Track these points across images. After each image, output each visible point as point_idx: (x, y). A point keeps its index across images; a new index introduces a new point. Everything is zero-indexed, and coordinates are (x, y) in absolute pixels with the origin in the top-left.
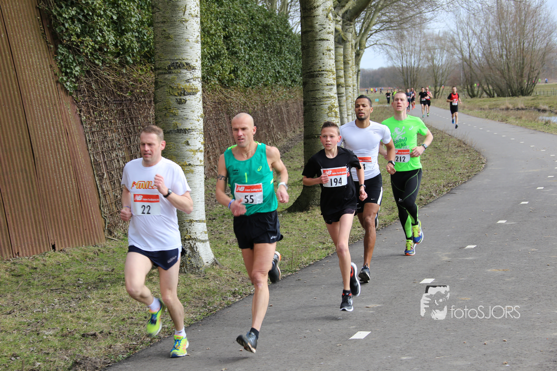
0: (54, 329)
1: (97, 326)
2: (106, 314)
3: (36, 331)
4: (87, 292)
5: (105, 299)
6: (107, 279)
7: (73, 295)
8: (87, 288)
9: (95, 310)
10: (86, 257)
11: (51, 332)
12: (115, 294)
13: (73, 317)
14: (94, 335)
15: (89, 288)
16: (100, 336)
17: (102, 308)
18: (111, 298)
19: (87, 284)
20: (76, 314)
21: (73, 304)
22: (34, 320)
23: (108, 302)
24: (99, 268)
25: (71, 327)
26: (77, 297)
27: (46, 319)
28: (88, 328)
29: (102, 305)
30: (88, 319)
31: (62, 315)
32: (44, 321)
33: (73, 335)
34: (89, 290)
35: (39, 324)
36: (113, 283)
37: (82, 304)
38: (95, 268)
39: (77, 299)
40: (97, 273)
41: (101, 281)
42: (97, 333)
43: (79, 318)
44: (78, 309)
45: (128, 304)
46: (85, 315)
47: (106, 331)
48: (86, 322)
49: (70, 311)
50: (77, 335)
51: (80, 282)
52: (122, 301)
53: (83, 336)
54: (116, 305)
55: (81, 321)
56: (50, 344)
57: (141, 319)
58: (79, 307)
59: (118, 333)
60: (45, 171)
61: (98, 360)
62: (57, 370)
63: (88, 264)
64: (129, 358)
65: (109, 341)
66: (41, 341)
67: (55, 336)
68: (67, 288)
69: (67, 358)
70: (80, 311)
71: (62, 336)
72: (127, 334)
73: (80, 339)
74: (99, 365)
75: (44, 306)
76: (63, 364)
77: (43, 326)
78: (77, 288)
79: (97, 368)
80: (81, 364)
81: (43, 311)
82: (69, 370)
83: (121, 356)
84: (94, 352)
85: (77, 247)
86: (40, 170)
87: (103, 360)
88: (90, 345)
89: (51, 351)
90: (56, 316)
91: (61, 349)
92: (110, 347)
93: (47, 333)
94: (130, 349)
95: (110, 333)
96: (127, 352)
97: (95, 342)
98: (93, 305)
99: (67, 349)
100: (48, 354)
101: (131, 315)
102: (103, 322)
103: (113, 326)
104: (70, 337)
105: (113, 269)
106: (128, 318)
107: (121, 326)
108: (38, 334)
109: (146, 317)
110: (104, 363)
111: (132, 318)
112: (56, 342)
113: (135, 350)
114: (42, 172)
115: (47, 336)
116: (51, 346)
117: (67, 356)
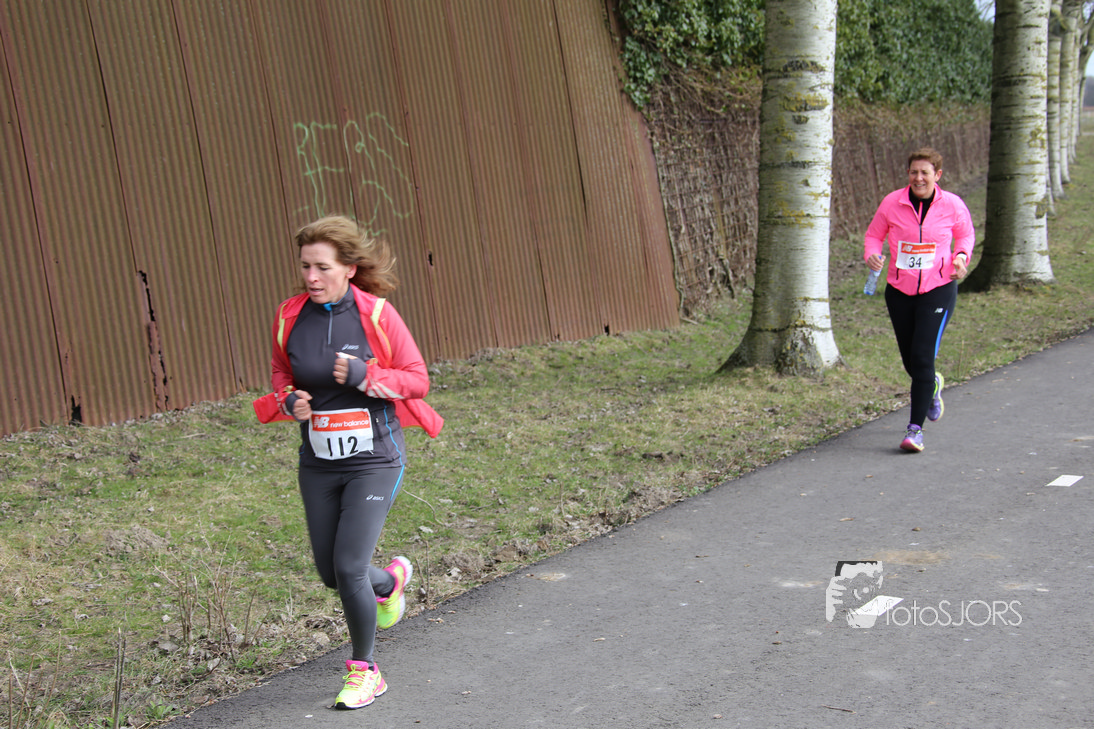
0: (604, 444)
1: (663, 444)
2: (677, 428)
3: (580, 445)
4: (651, 396)
5: (676, 407)
6: (680, 378)
7: (631, 398)
8: (651, 390)
9: (663, 421)
10: (652, 346)
11: (600, 449)
12: (690, 400)
13: (630, 429)
14: (660, 456)
15: (655, 389)
16: (667, 458)
17: (672, 419)
18: (686, 405)
19: (652, 384)
20: (635, 425)
21: (632, 411)
22: (577, 430)
23: (681, 411)
24: (670, 362)
25: (628, 443)
26: (637, 401)
27: (594, 430)
28: (651, 446)
29: (672, 415)
30: (652, 434)
31: (615, 425)
32: (591, 432)
33: (630, 454)
34: (654, 393)
35: (584, 436)
36: (688, 384)
37: (644, 412)
38: (664, 362)
39: (637, 404)
40: (666, 369)
41: (672, 380)
42: (665, 453)
43: (639, 431)
44: (638, 418)
45: (708, 415)
46: (647, 428)
47: (676, 451)
48: (650, 438)
49: (627, 422)
50: (635, 455)
51: (643, 381)
52: (700, 410)
53: (644, 456)
54: (692, 416)
55: (642, 435)
56: (598, 465)
57: (727, 439)
58: (640, 416)
59: (693, 456)
60: (599, 220)
61: (664, 492)
62: (606, 502)
63: (654, 356)
64: (708, 491)
65: (681, 466)
66: (586, 460)
67: (606, 454)
68: (623, 388)
69: (622, 486)
70: (641, 422)
71: (616, 455)
72: (706, 458)
73: (640, 461)
74: (665, 499)
75: (591, 412)
76: (615, 493)
77: (589, 440)
78: (637, 390)
79: (662, 503)
80: (640, 495)
81: (590, 419)
82: (624, 502)
83: (697, 488)
84: (659, 480)
85: (639, 331)
86: (592, 218)
87: (671, 492)
88: (653, 470)
89: (600, 474)
90: (607, 426)
91: (613, 473)
92: (682, 475)
93: (595, 449)
94: (710, 480)
95: (682, 456)
96: (706, 483)
97: (660, 467)
98: (660, 414)
99: (621, 473)
100: (595, 478)
101: (713, 432)
102: (673, 439)
103: (687, 445)
104: (626, 457)
105: (689, 366)
106: (709, 436)
107: (698, 447)
108: (582, 450)
109: (734, 437)
110: (673, 497)
111: (714, 436)
112: (607, 463)
113: (717, 481)
114: (595, 222)
115: (595, 453)
116: (600, 468)
117: (622, 483)
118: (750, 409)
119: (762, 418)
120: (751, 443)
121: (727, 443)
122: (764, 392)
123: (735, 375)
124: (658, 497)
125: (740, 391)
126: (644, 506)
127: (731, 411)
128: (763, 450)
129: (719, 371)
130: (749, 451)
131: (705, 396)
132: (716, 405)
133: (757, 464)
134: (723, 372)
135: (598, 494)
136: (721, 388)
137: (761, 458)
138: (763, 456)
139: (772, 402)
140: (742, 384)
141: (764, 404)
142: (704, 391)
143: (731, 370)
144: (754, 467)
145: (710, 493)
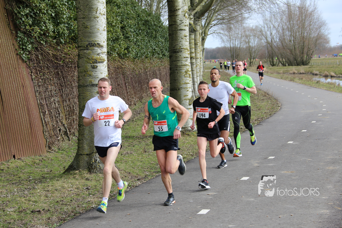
0: (14, 207)
1: (40, 206)
2: (46, 198)
3: (3, 209)
4: (35, 185)
5: (46, 189)
6: (48, 176)
7: (26, 186)
8: (35, 182)
9: (40, 196)
10: (35, 163)
11: (12, 210)
12: (52, 186)
13: (26, 200)
14: (39, 211)
15: (36, 182)
16: (42, 212)
17: (44, 194)
18: (50, 188)
19: (35, 179)
20: (28, 198)
21: (26, 192)
22: (1, 202)
23: (48, 191)
24: (43, 170)
25: (25, 206)
26: (29, 187)
27: (9, 201)
28: (35, 207)
29: (44, 193)
31: (19, 199)
33: (26, 211)
35: (4, 205)
36: (50, 179)
37: (32, 192)
38: (40, 170)
39: (28, 189)
40: (41, 173)
41: (44, 178)
42: (41, 210)
43: (29, 201)
44: (29, 195)
45: (60, 192)
46: (33, 199)
47: (46, 209)
48: (34, 203)
49: (24, 197)
50: (28, 211)
51: (31, 178)
52: (56, 190)
53: (32, 212)
54: (53, 193)
55: (31, 202)
56: (11, 217)
57: (68, 202)
59: (54, 210)
60: (9, 109)
61: (41, 227)
63: (36, 167)
64: (60, 225)
65: (48, 215)
66: (5, 215)
67: (15, 212)
68: (22, 182)
70: (30, 197)
71: (19, 212)
72: (59, 210)
73: (30, 214)
75: (7, 193)
77: (7, 206)
78: (29, 182)
81: (7, 197)
83: (55, 224)
84: (38, 222)
85: (29, 157)
86: (6, 109)
87: (44, 227)
88: (36, 218)
89: (12, 221)
90: (15, 199)
91: (18, 220)
92: (49, 219)
93: (9, 210)
94: (61, 220)
95: (49, 210)
96: (60, 222)
97: (39, 216)
98: (39, 193)
99: (22, 220)
100: (10, 223)
101: (62, 199)
102: (45, 203)
103: (51, 206)
104: (24, 213)
105: (51, 171)
106: (61, 201)
107: (56, 206)
108: (4, 211)
109: (71, 201)
111: (63, 201)
112: (15, 216)
113: (64, 220)
114: (7, 110)
115: (9, 212)
116: (12, 218)
117: (22, 225)
118: (78, 188)
119: (83, 191)
120: (78, 203)
121: (68, 203)
122: (84, 181)
123: (71, 174)
125: (73, 181)
127: (70, 189)
128: (84, 206)
129: (64, 173)
130: (78, 206)
131: (58, 184)
132: (63, 187)
133: (81, 212)
134: (66, 173)
136: (65, 180)
137: (83, 209)
138: (84, 208)
139: (87, 185)
140: (74, 178)
141: (84, 186)
142: (58, 181)
143: (69, 172)
144: (80, 213)
145: (61, 226)
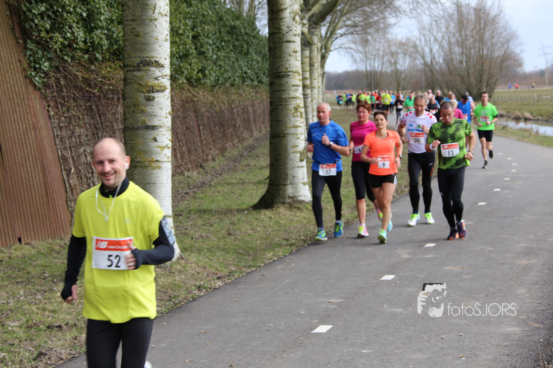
0: (19, 320)
1: (62, 318)
2: (71, 306)
4: (53, 285)
7: (38, 287)
8: (53, 281)
10: (53, 250)
11: (17, 324)
13: (38, 309)
14: (60, 327)
15: (55, 280)
16: (65, 327)
19: (53, 276)
20: (41, 305)
21: (39, 296)
25: (36, 319)
26: (43, 289)
27: (11, 311)
28: (53, 320)
30: (53, 311)
31: (27, 307)
32: (9, 312)
33: (38, 326)
34: (55, 283)
35: (4, 316)
37: (48, 296)
38: (61, 261)
39: (42, 291)
40: (63, 265)
42: (63, 324)
43: (44, 310)
44: (44, 301)
46: (50, 307)
47: (71, 322)
48: (52, 314)
49: (36, 304)
50: (42, 327)
51: (46, 275)
53: (49, 327)
55: (47, 313)
56: (15, 335)
58: (45, 299)
60: (12, 165)
61: (63, 351)
62: (21, 361)
63: (54, 257)
65: (75, 332)
66: (5, 332)
67: (20, 327)
68: (33, 280)
69: (32, 349)
70: (46, 303)
71: (28, 327)
73: (45, 331)
74: (63, 356)
75: (9, 298)
76: (27, 354)
77: (8, 318)
78: (43, 281)
79: (62, 359)
80: (46, 354)
81: (8, 303)
82: (34, 360)
84: (59, 343)
85: (43, 240)
87: (68, 351)
88: (55, 337)
89: (16, 342)
90: (21, 307)
91: (26, 340)
92: (75, 339)
93: (12, 325)
95: (75, 325)
97: (60, 334)
99: (32, 340)
100: (13, 345)
102: (69, 314)
103: (79, 318)
104: (35, 328)
108: (3, 325)
110: (69, 354)
112: (21, 333)
114: (9, 166)
115: (12, 327)
116: (16, 337)
117: (32, 347)
124: (59, 355)
126: (49, 362)
135: (15, 356)
